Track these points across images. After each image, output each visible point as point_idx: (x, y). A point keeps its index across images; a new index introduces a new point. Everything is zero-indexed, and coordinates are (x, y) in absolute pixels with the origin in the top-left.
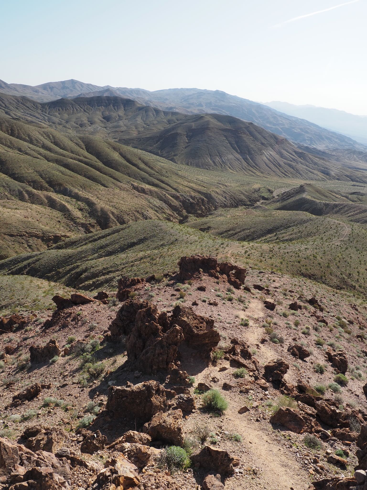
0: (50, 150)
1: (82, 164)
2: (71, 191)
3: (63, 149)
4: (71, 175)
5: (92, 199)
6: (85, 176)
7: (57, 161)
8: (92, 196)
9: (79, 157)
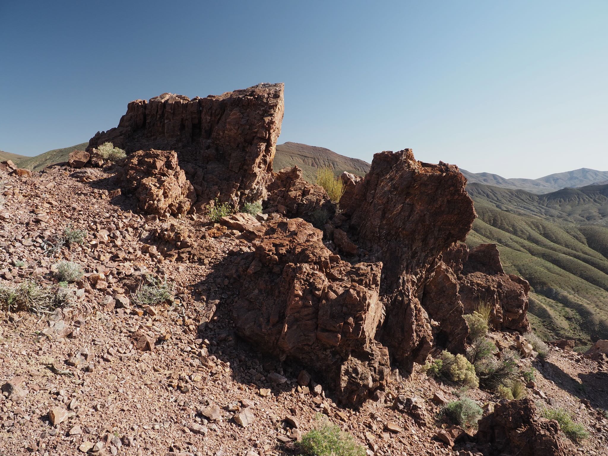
0: (536, 242)
1: (579, 261)
2: (557, 293)
3: (555, 242)
4: (561, 273)
5: (588, 306)
6: (581, 276)
7: (544, 256)
8: (589, 302)
9: (575, 252)
